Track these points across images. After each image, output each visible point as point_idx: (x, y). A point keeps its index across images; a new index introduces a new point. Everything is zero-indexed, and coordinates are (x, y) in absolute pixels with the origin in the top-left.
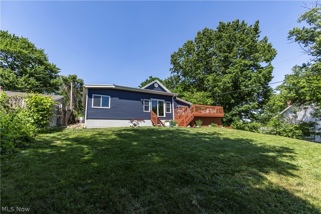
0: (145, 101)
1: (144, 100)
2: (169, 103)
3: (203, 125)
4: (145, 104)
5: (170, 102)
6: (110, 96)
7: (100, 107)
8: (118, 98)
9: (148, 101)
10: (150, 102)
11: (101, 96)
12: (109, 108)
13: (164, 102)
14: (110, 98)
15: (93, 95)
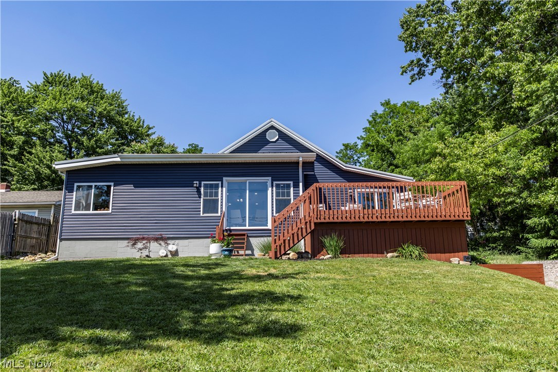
0: (206, 186)
1: (203, 183)
2: (288, 186)
3: (345, 251)
4: (205, 195)
5: (291, 183)
6: (112, 184)
7: (90, 210)
8: (131, 187)
9: (217, 186)
10: (222, 187)
11: (93, 184)
12: (110, 211)
13: (269, 183)
14: (112, 188)
15: (76, 185)
